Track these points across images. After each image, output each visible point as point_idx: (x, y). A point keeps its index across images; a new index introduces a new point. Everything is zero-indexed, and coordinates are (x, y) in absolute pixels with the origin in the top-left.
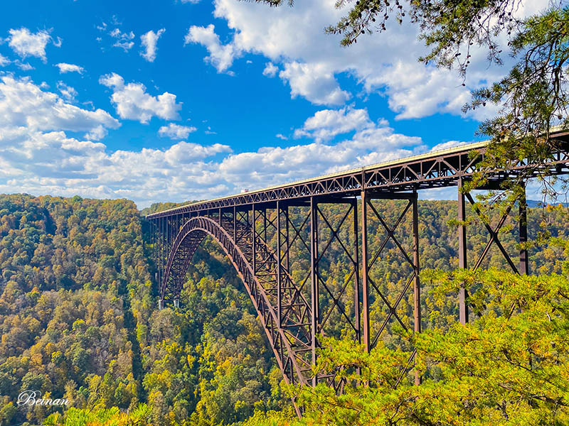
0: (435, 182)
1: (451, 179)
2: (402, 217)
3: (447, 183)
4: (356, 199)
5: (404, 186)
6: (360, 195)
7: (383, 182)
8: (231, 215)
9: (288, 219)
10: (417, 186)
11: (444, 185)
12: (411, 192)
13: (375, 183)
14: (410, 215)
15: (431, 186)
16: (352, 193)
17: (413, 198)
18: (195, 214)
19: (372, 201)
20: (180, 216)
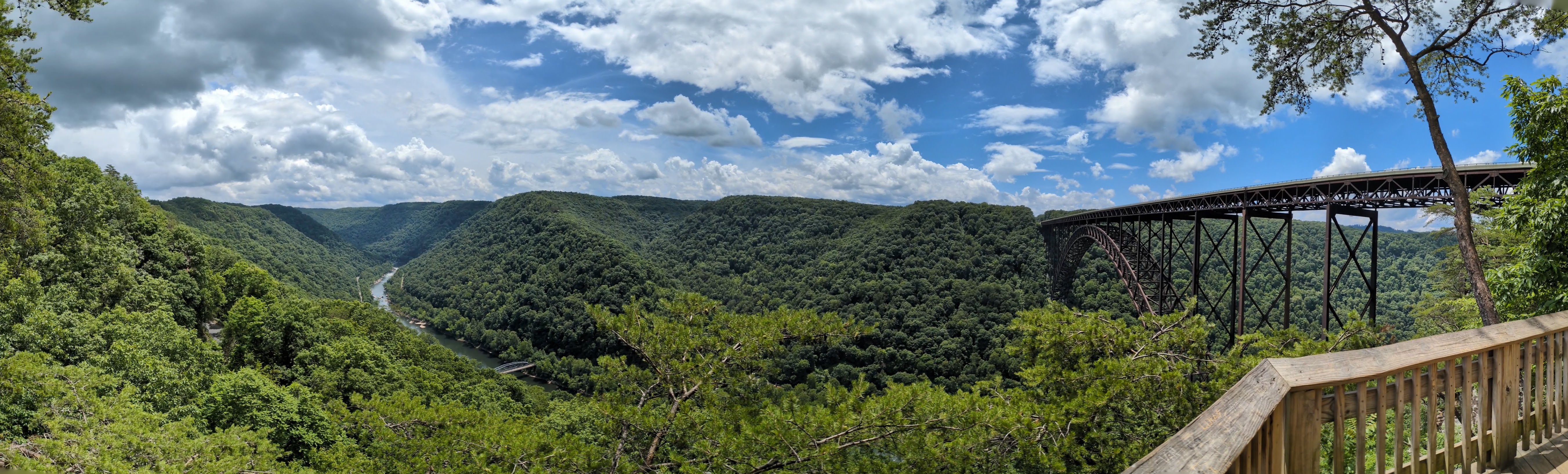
0: (1309, 205)
1: (1322, 204)
2: (1278, 235)
3: (1318, 207)
4: (1237, 216)
5: (1282, 206)
6: (1241, 212)
7: (1263, 201)
8: (1116, 225)
9: (1172, 231)
10: (1292, 208)
11: (1316, 209)
12: (1287, 212)
13: (1256, 202)
14: (1285, 233)
15: (1304, 209)
16: (1233, 210)
17: (1288, 218)
18: (1084, 222)
19: (1252, 219)
20: (1071, 223)
